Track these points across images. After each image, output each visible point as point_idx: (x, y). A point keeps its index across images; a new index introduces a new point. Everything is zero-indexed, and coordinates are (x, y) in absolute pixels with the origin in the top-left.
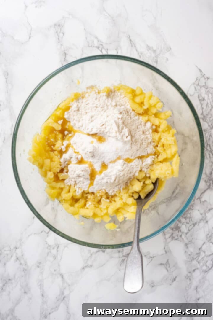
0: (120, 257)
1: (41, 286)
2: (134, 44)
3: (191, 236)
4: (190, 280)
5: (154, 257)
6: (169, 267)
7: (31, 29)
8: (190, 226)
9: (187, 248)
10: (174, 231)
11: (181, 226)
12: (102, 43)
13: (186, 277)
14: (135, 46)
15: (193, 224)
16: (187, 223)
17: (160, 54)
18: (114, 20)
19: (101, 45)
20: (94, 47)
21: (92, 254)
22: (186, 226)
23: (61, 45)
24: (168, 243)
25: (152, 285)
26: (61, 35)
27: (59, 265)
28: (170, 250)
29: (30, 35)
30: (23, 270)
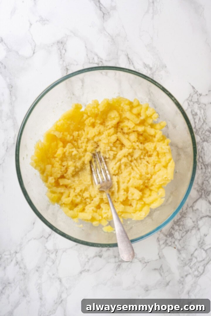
0: (116, 262)
1: (40, 289)
2: (132, 62)
3: (184, 243)
4: (182, 284)
5: (148, 262)
6: (163, 272)
7: (35, 46)
8: (183, 233)
9: (180, 254)
10: (168, 237)
11: (174, 233)
12: (102, 60)
13: (178, 282)
14: (133, 64)
15: (186, 231)
16: (180, 230)
17: (156, 71)
18: (113, 39)
19: (101, 62)
20: (94, 63)
21: (89, 259)
22: (179, 233)
23: (63, 61)
24: (162, 249)
25: (147, 289)
26: (63, 51)
27: (57, 270)
28: (164, 256)
29: (34, 51)
30: (23, 274)
